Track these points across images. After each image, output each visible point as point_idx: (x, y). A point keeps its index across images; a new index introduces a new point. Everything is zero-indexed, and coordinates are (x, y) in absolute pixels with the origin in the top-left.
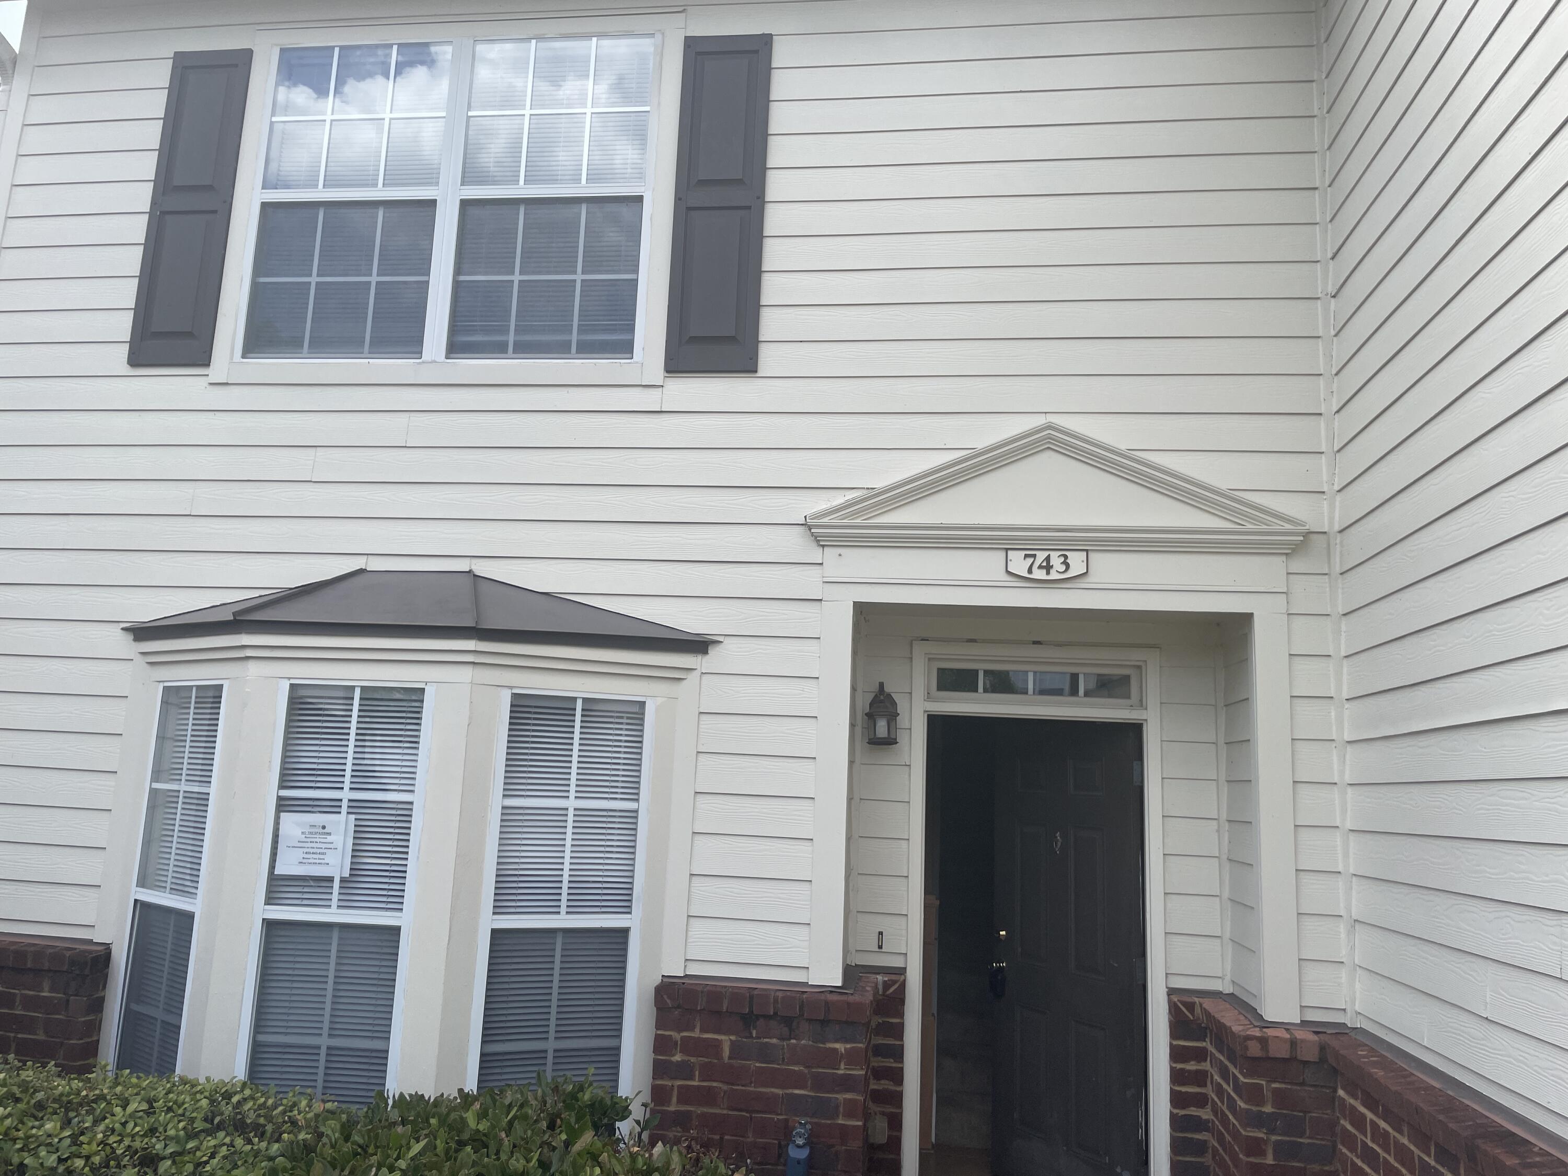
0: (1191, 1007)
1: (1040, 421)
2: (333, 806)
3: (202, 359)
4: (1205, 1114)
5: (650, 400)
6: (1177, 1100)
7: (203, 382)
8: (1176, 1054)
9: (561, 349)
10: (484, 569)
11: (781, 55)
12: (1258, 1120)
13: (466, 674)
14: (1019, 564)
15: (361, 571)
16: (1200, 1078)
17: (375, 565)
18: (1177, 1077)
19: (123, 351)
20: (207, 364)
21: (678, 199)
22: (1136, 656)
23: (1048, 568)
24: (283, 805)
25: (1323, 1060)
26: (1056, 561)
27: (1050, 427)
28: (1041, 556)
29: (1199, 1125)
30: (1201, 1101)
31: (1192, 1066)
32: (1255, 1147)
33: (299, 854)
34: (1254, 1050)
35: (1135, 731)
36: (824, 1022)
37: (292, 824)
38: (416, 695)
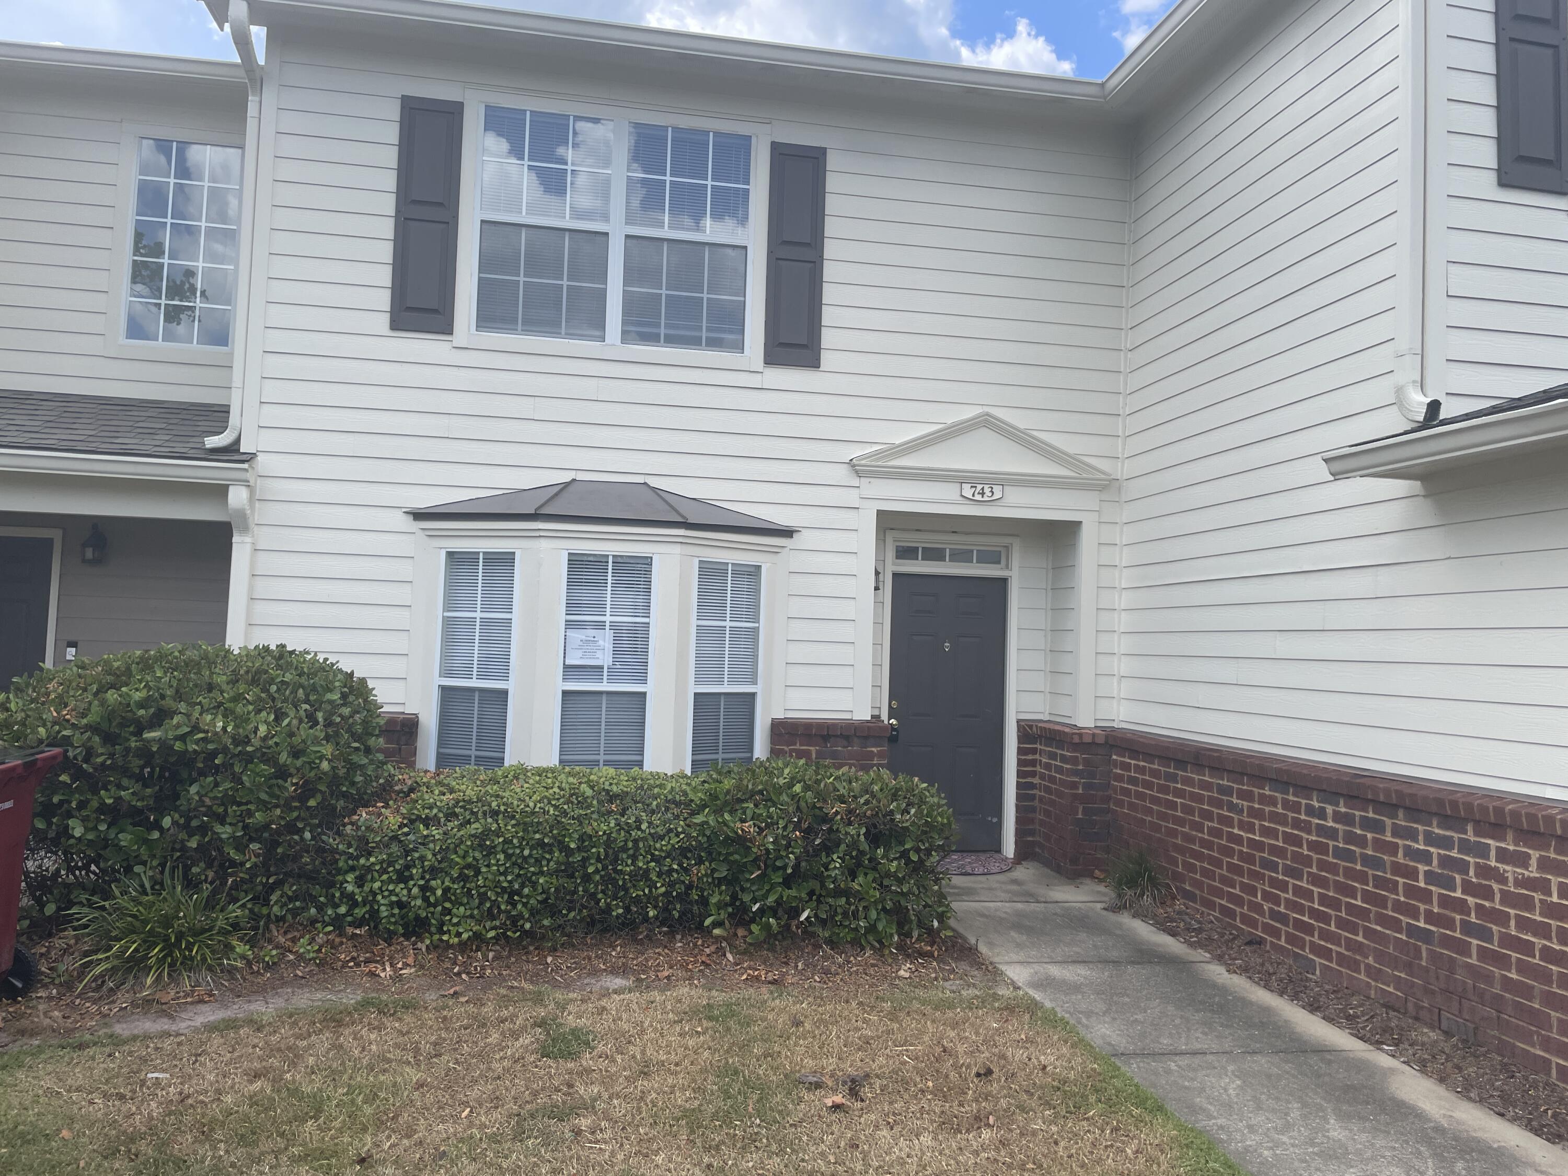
0: (1031, 727)
1: (977, 411)
2: (600, 626)
3: (447, 328)
4: (1036, 781)
5: (755, 381)
6: (1020, 774)
7: (447, 346)
8: (1020, 751)
9: (694, 342)
10: (654, 482)
11: (833, 161)
12: (1076, 773)
13: (677, 549)
14: (968, 492)
15: (574, 480)
16: (1033, 763)
17: (581, 476)
18: (1020, 763)
19: (386, 319)
20: (451, 333)
21: (770, 252)
22: (1006, 541)
23: (983, 494)
24: (569, 625)
25: (1106, 743)
26: (987, 491)
27: (988, 414)
28: (979, 487)
29: (1032, 786)
30: (1033, 774)
31: (1030, 757)
32: (1074, 785)
33: (580, 653)
34: (1076, 740)
35: (1003, 582)
36: (866, 738)
37: (576, 636)
38: (646, 562)
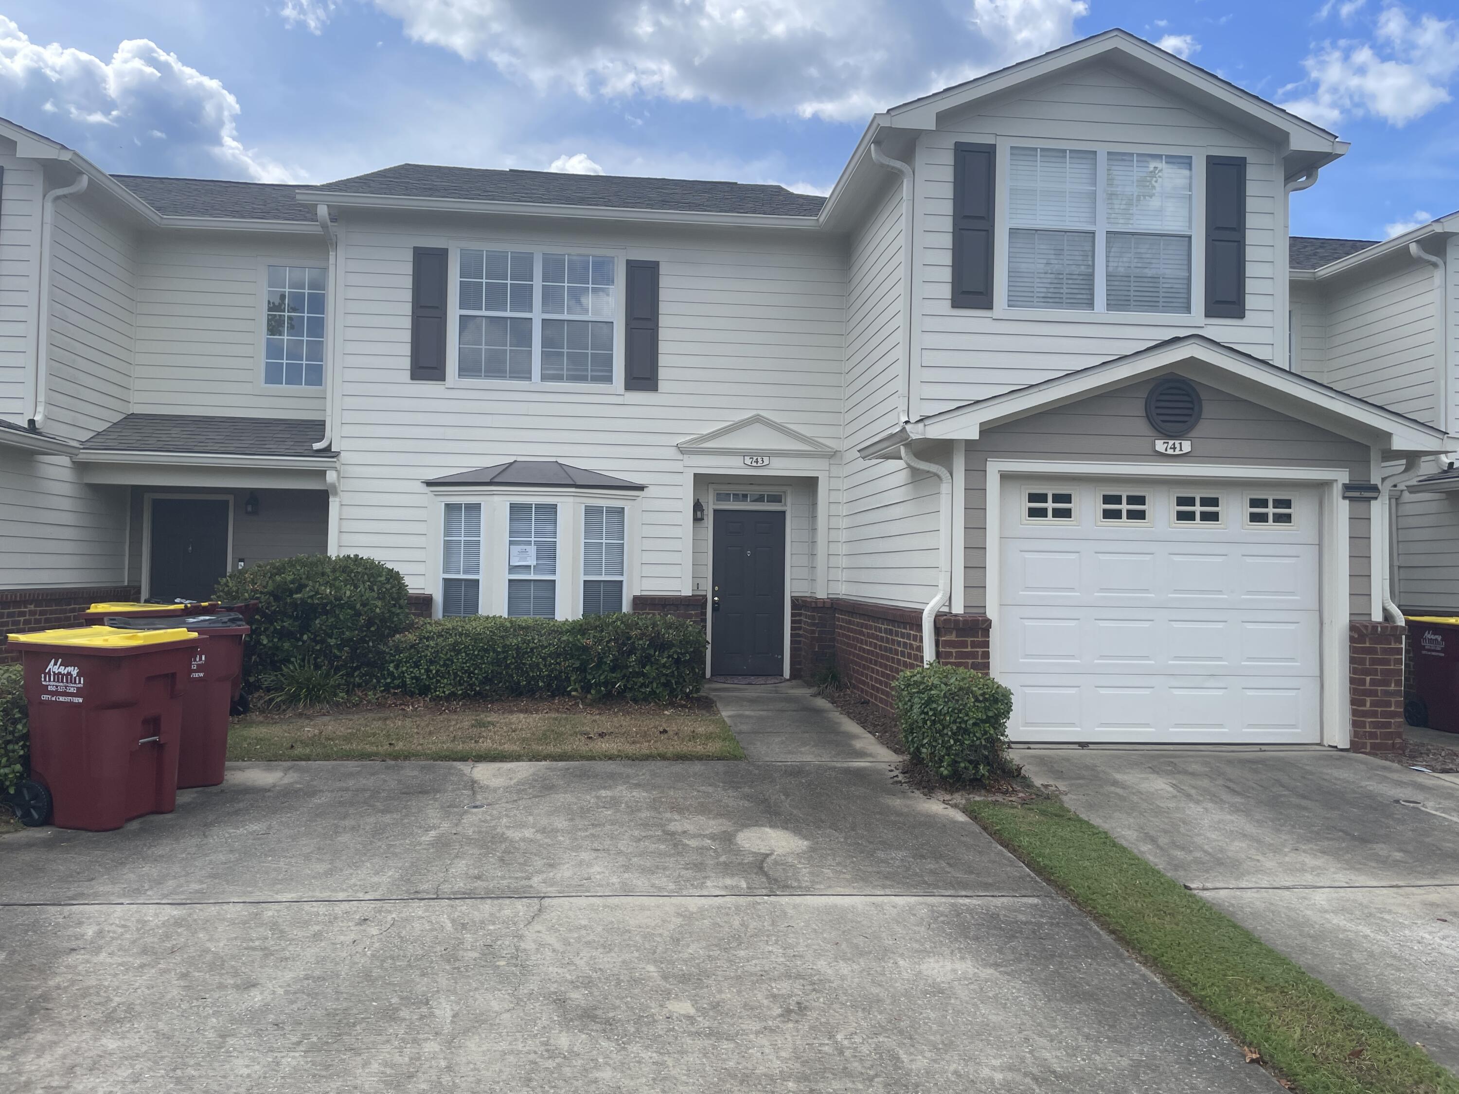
0: (797, 600)
1: (754, 413)
2: (529, 543)
3: (441, 377)
4: (801, 632)
5: (619, 400)
6: (792, 629)
7: (443, 387)
8: (793, 615)
9: (582, 379)
10: (560, 461)
11: (663, 270)
12: (813, 625)
13: (571, 499)
14: (748, 461)
15: (515, 461)
16: (800, 622)
17: (520, 459)
18: (793, 622)
19: (408, 374)
20: (444, 380)
21: (627, 325)
22: (784, 488)
23: (757, 462)
24: (511, 543)
25: (832, 607)
26: (760, 460)
27: (758, 415)
28: (755, 458)
29: (799, 635)
30: (800, 628)
31: (797, 618)
32: (813, 632)
33: (517, 559)
34: (813, 605)
35: (783, 513)
36: (688, 605)
37: (516, 549)
38: (553, 508)
